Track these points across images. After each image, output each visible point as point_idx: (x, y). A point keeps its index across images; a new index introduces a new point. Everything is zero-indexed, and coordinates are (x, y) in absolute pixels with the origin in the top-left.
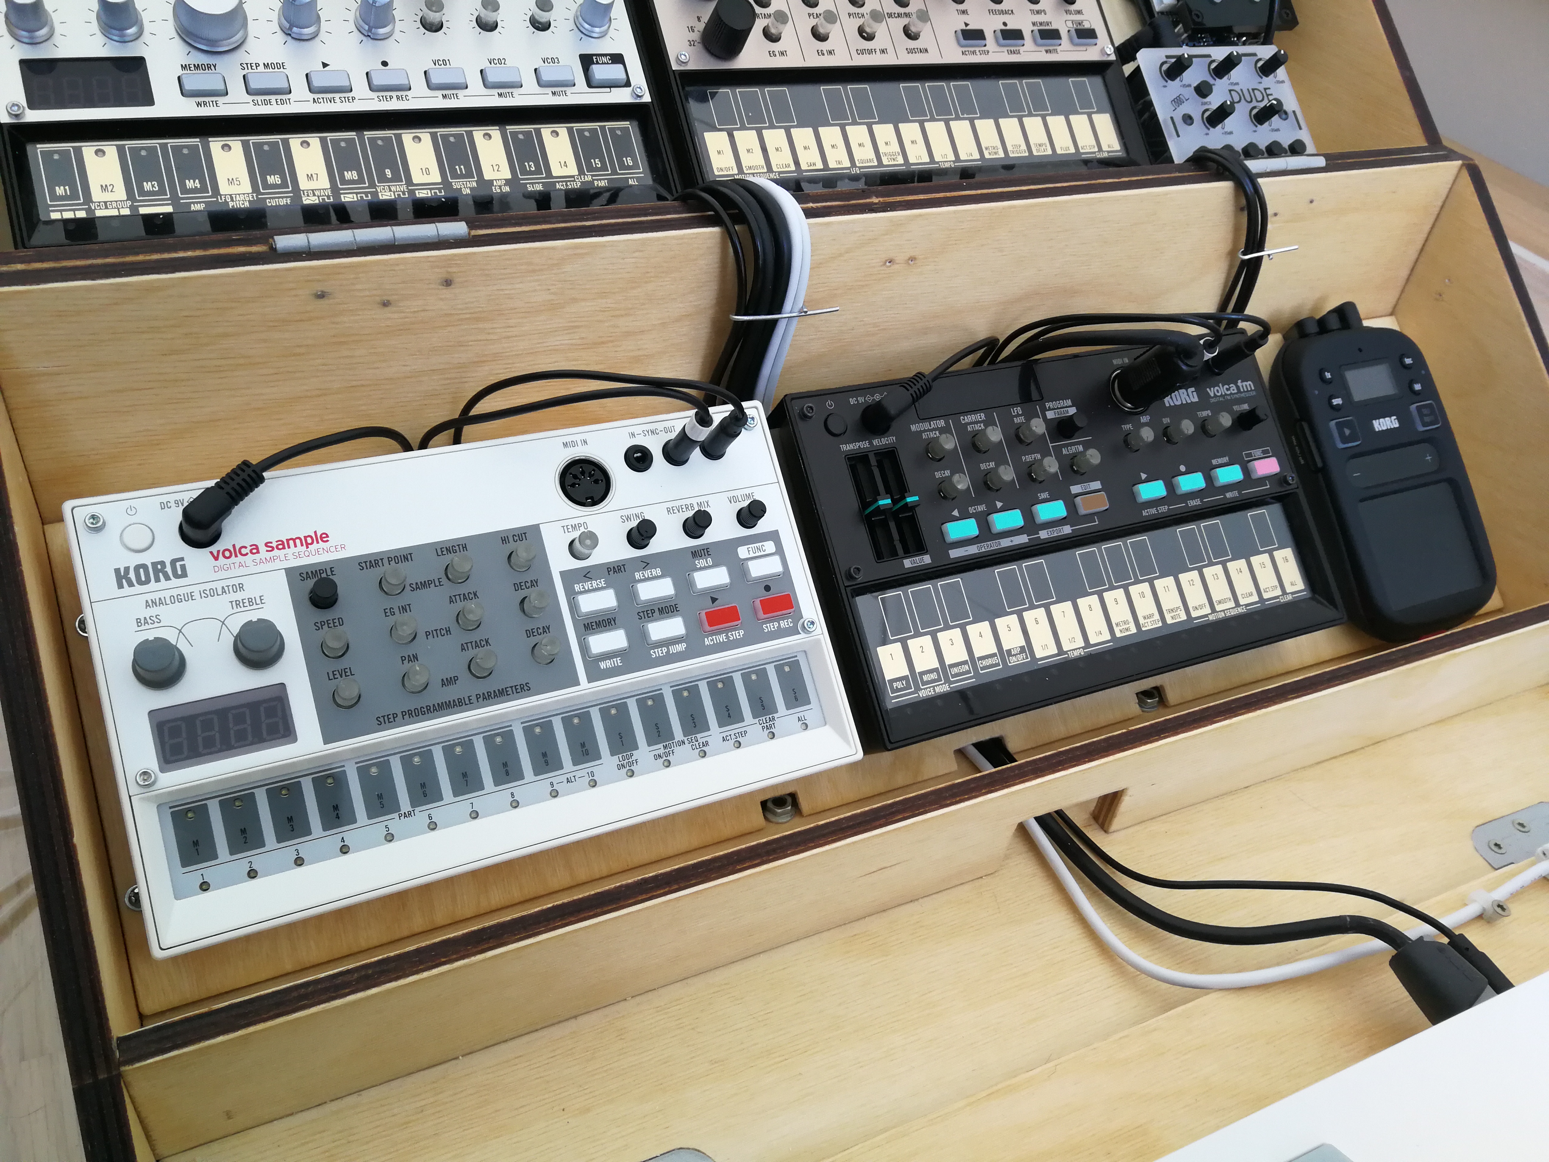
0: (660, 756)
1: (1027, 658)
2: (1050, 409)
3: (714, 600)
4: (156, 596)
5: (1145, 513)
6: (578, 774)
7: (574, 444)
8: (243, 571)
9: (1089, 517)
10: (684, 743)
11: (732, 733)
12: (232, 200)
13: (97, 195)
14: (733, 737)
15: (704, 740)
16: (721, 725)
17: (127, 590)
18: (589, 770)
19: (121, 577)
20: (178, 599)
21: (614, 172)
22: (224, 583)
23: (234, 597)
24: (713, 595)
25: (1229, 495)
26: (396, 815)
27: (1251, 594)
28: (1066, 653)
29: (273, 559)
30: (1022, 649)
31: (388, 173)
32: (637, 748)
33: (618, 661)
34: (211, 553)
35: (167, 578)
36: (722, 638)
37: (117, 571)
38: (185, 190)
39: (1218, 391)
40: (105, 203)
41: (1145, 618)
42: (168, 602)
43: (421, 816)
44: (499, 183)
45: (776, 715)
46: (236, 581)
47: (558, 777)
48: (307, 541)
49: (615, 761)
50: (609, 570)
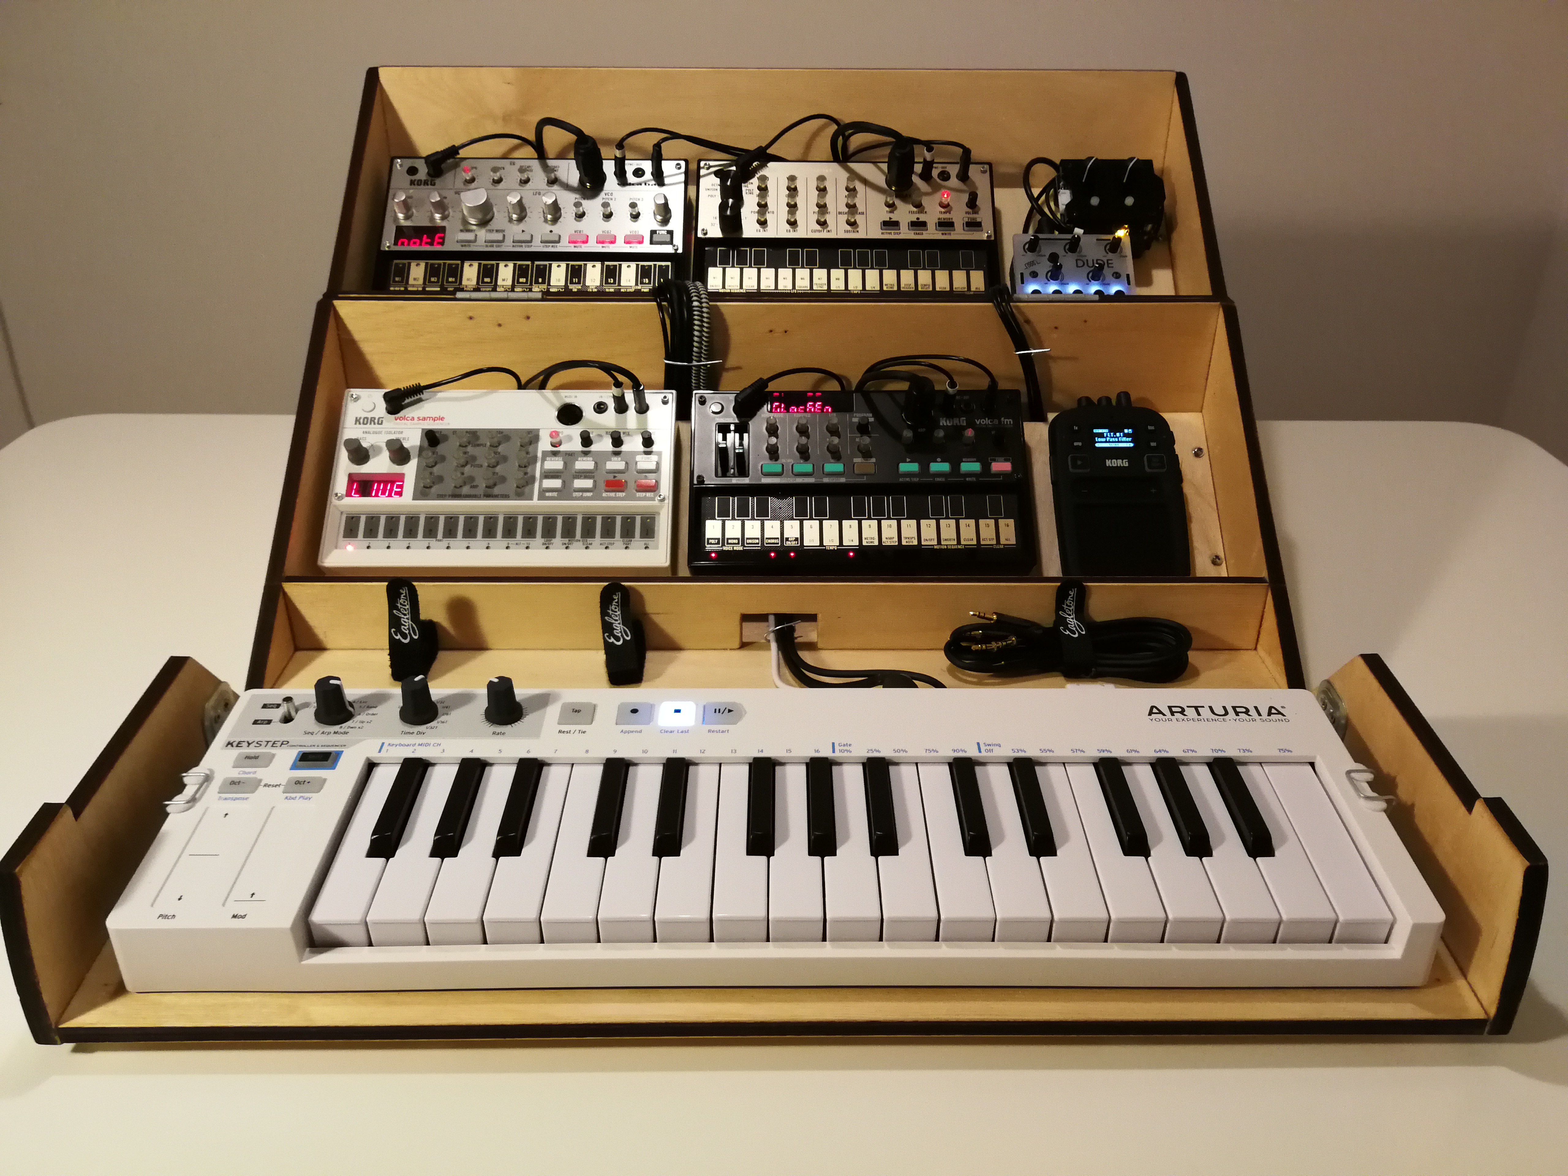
0: (565, 544)
1: (798, 544)
2: (857, 417)
3: (614, 476)
4: (367, 430)
5: (902, 479)
6: (522, 542)
7: (570, 397)
8: (406, 426)
9: (861, 476)
10: (580, 541)
11: (606, 542)
12: (466, 287)
13: (411, 281)
14: (606, 544)
15: (590, 542)
16: (602, 537)
17: (357, 425)
18: (528, 542)
19: (357, 421)
20: (376, 433)
22: (396, 430)
23: (398, 436)
24: (614, 473)
25: (967, 479)
26: (434, 539)
27: (972, 539)
28: (826, 546)
29: (418, 424)
30: (796, 539)
31: (540, 280)
32: (555, 538)
34: (395, 418)
35: (374, 424)
36: (612, 494)
37: (356, 418)
38: (448, 282)
39: (983, 422)
40: (413, 285)
41: (887, 538)
42: (372, 433)
43: (446, 542)
44: (593, 287)
45: (633, 539)
46: (401, 430)
47: (511, 541)
48: (436, 420)
49: (543, 540)
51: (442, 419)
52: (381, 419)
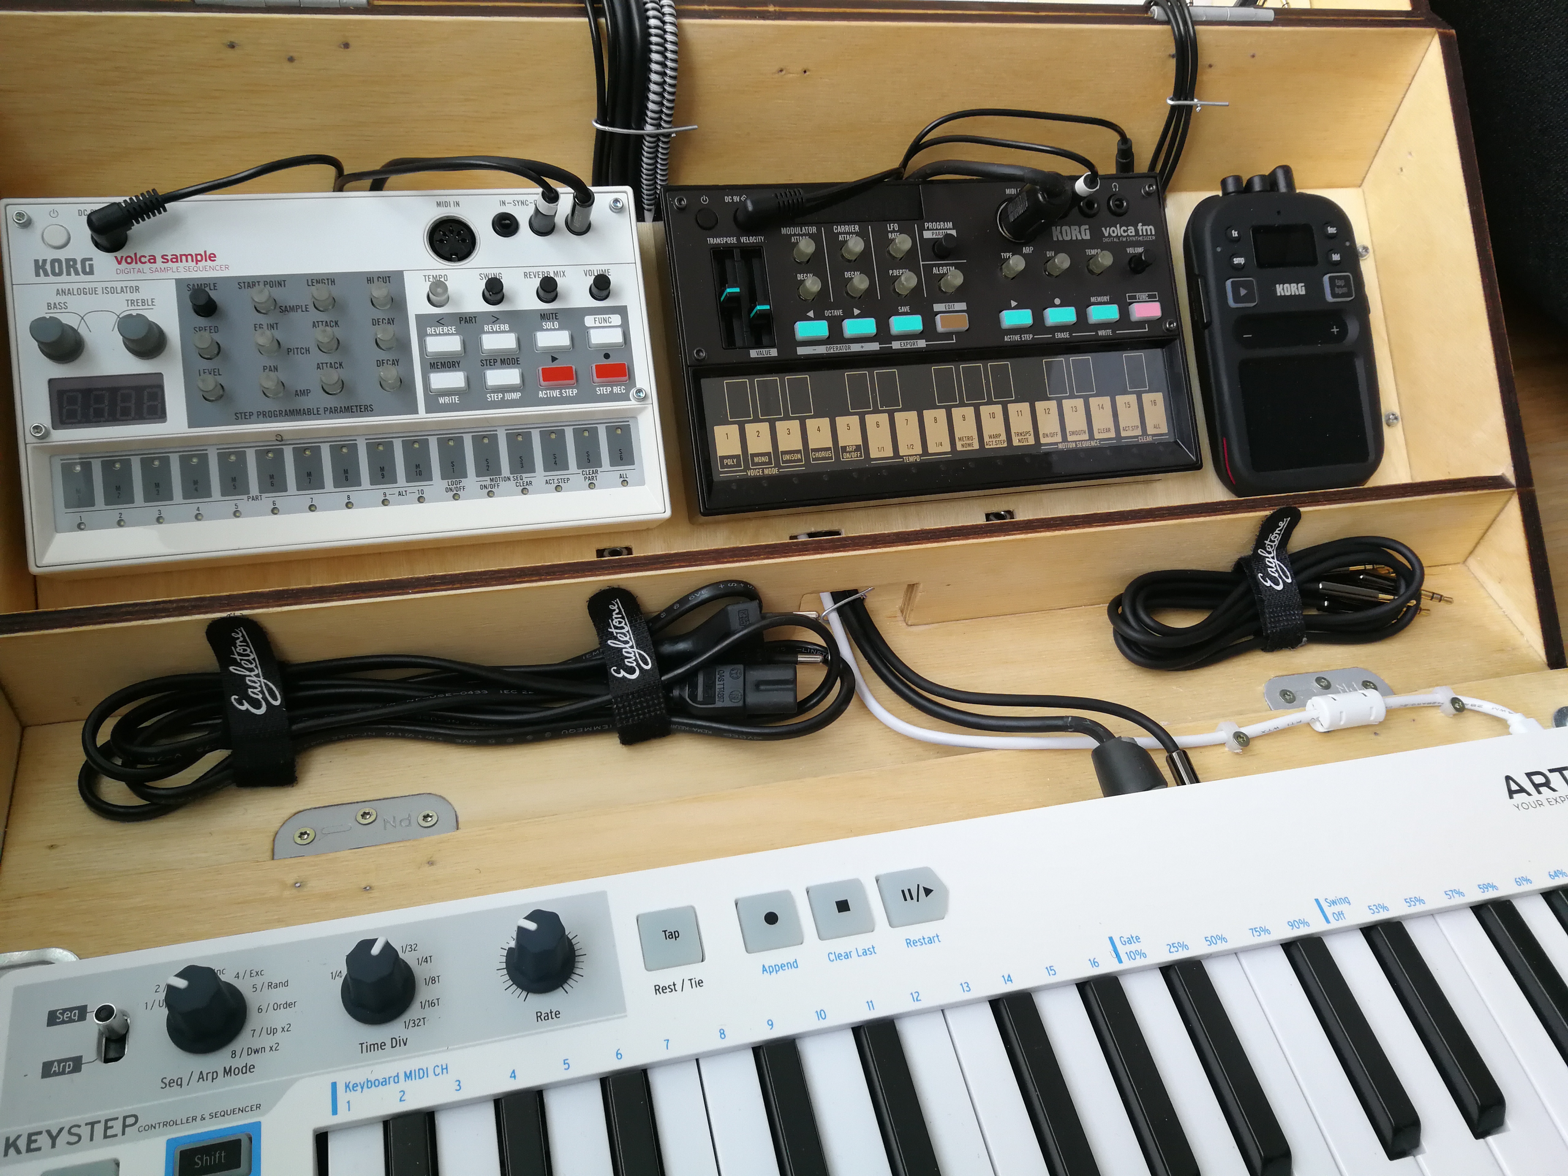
0: (485, 487)
1: (861, 456)
2: (928, 229)
3: (554, 359)
4: (66, 287)
5: (1006, 339)
6: (409, 490)
7: (450, 203)
8: (140, 276)
9: (948, 335)
10: (509, 479)
11: (556, 478)
14: (556, 481)
15: (528, 480)
16: (546, 469)
17: (42, 278)
18: (420, 488)
19: (39, 267)
20: (83, 292)
22: (124, 284)
23: (130, 296)
24: (553, 355)
25: (1100, 333)
26: (245, 497)
27: (1108, 430)
28: (902, 457)
29: (166, 270)
30: (858, 448)
32: (466, 477)
33: (456, 399)
34: (116, 257)
35: (77, 273)
36: (556, 393)
37: (36, 261)
39: (1113, 232)
41: (990, 437)
42: (75, 293)
43: (267, 500)
45: (599, 469)
46: (134, 284)
47: (390, 490)
48: (197, 258)
49: (445, 483)
50: (461, 319)
51: (212, 257)
52: (87, 263)
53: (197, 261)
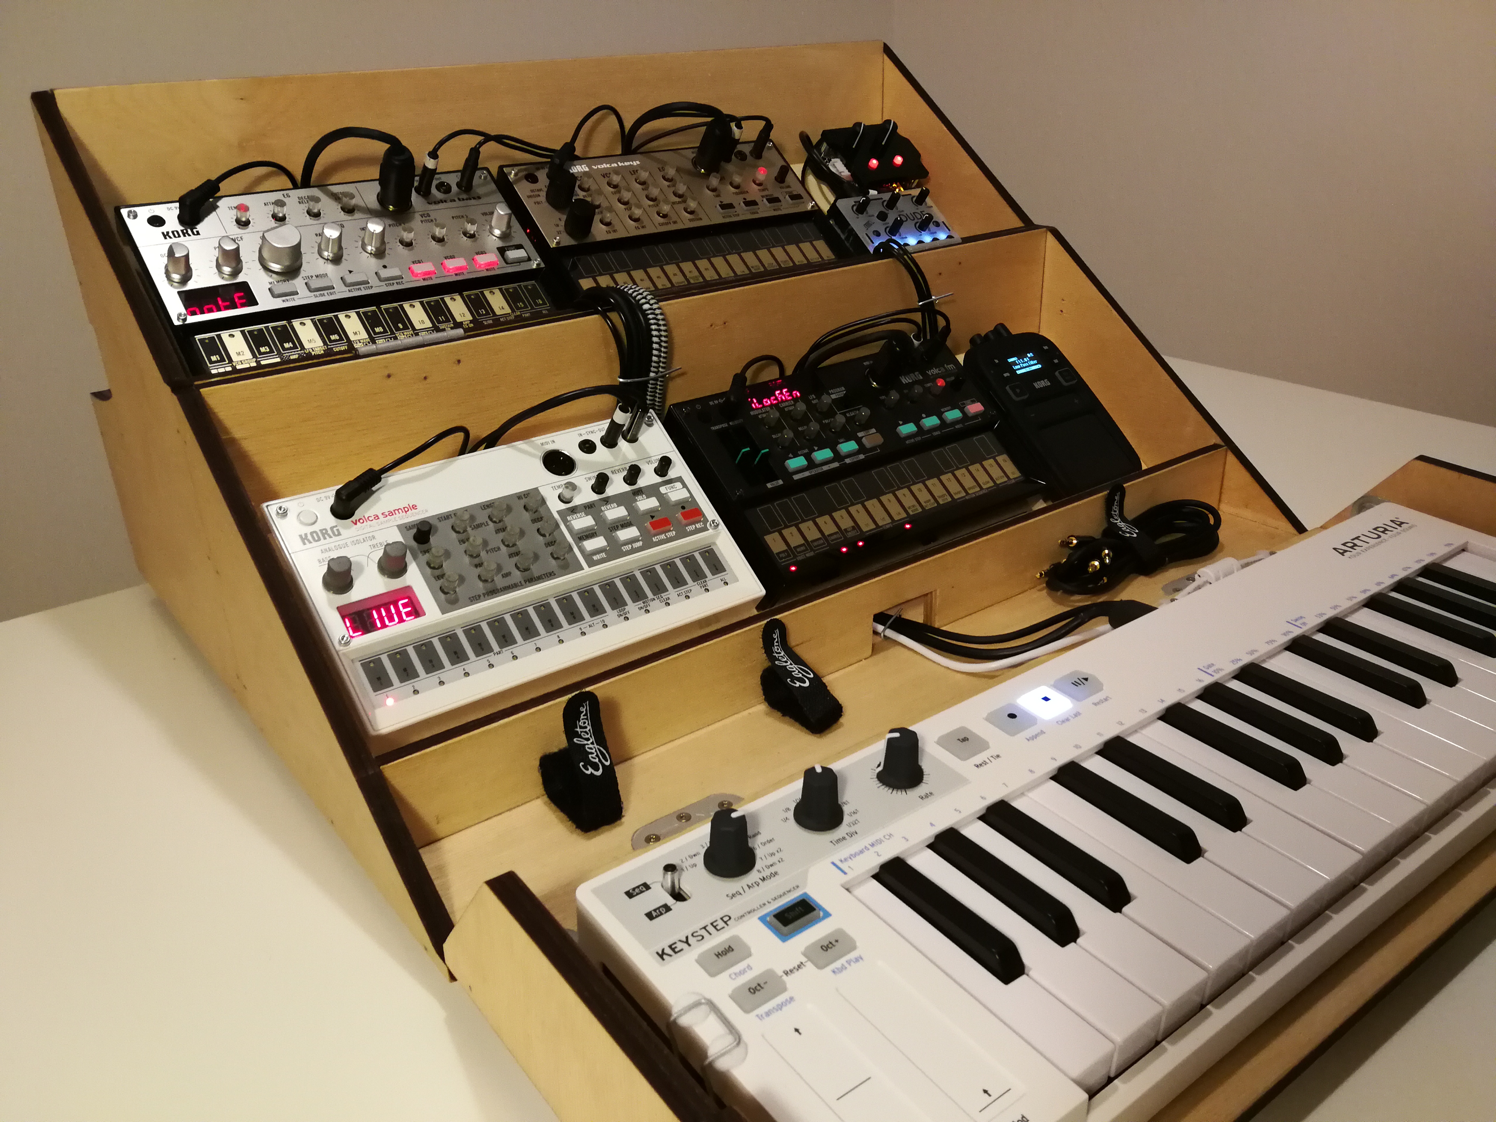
0: (642, 608)
1: (856, 533)
2: (832, 394)
3: (652, 517)
4: (327, 547)
5: (907, 442)
6: (595, 622)
7: (547, 443)
8: (372, 528)
9: (873, 449)
10: (654, 599)
11: (683, 591)
12: (313, 351)
13: (235, 358)
14: (684, 594)
15: (667, 597)
16: (674, 588)
17: (308, 545)
18: (601, 619)
20: (339, 547)
21: (532, 308)
22: (364, 536)
23: (371, 543)
24: (651, 514)
25: (956, 427)
26: (491, 654)
27: (988, 482)
28: (881, 527)
29: (388, 521)
30: (853, 527)
31: (400, 326)
32: (627, 605)
33: (603, 555)
34: (352, 521)
35: (330, 537)
36: (663, 537)
38: (284, 349)
40: (241, 361)
41: (925, 502)
42: (334, 549)
43: (508, 652)
44: (466, 322)
45: (707, 579)
46: (371, 535)
47: (583, 625)
48: (406, 510)
49: (615, 613)
50: (585, 507)
51: (414, 507)
52: (335, 529)
53: (406, 512)
